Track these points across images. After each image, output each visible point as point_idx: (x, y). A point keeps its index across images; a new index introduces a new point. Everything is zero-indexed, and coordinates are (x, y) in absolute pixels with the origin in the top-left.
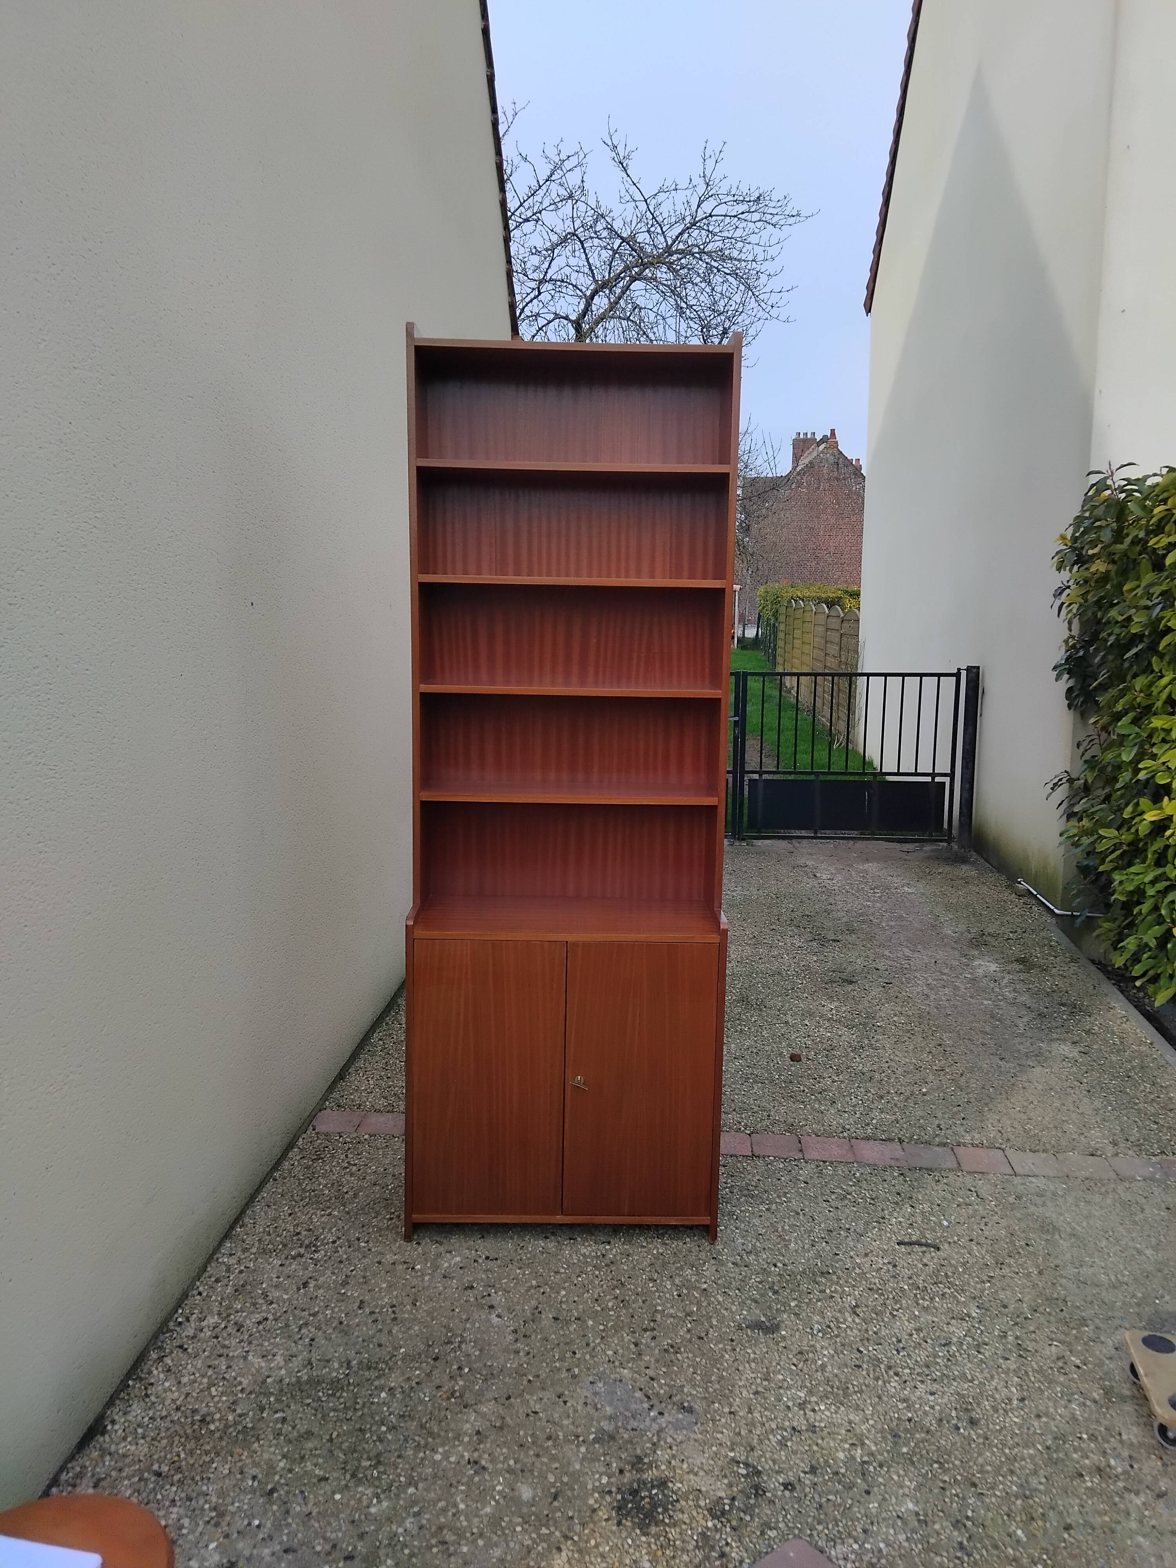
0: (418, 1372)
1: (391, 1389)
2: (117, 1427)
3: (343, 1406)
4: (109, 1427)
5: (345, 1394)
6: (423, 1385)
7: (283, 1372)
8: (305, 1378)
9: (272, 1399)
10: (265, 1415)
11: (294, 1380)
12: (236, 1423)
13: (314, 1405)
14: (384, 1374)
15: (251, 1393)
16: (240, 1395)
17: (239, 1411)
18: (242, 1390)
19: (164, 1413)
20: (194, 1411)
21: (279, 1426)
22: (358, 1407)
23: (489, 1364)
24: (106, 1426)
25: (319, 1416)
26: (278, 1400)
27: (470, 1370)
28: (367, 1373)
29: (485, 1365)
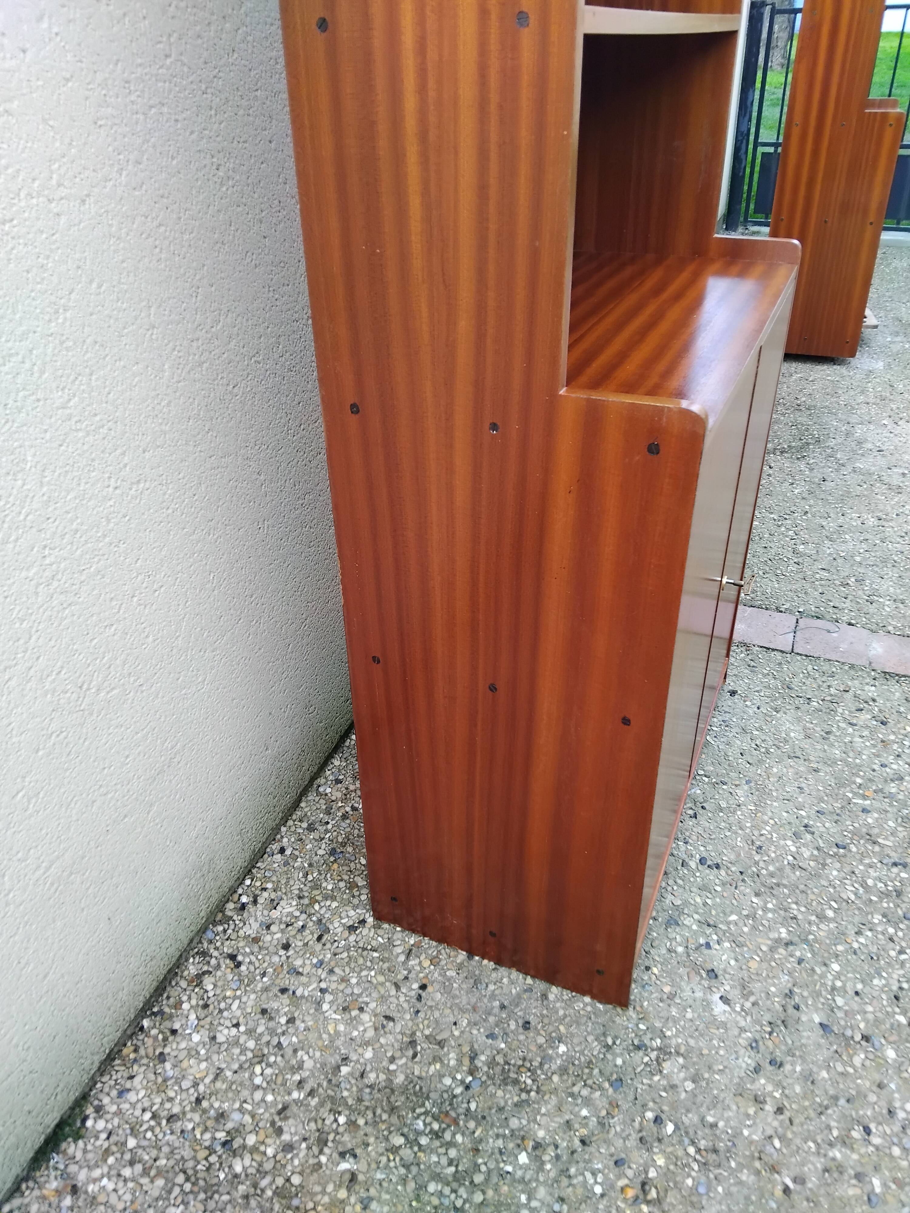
0: (584, 1112)
1: (538, 1146)
2: (101, 1125)
3: (452, 1169)
4: (89, 1123)
5: (459, 1138)
6: (592, 1149)
7: (369, 1054)
8: (400, 1079)
9: (342, 1120)
10: (323, 1159)
11: (382, 1077)
12: (278, 1166)
13: (406, 1153)
14: (527, 1101)
15: (311, 1093)
16: (295, 1095)
17: (286, 1137)
18: (300, 1084)
19: (176, 1110)
20: (221, 1116)
21: (343, 1194)
22: (478, 1178)
23: (710, 1119)
24: (85, 1119)
25: (412, 1185)
26: (352, 1124)
27: (677, 1128)
28: (500, 1093)
29: (703, 1119)
